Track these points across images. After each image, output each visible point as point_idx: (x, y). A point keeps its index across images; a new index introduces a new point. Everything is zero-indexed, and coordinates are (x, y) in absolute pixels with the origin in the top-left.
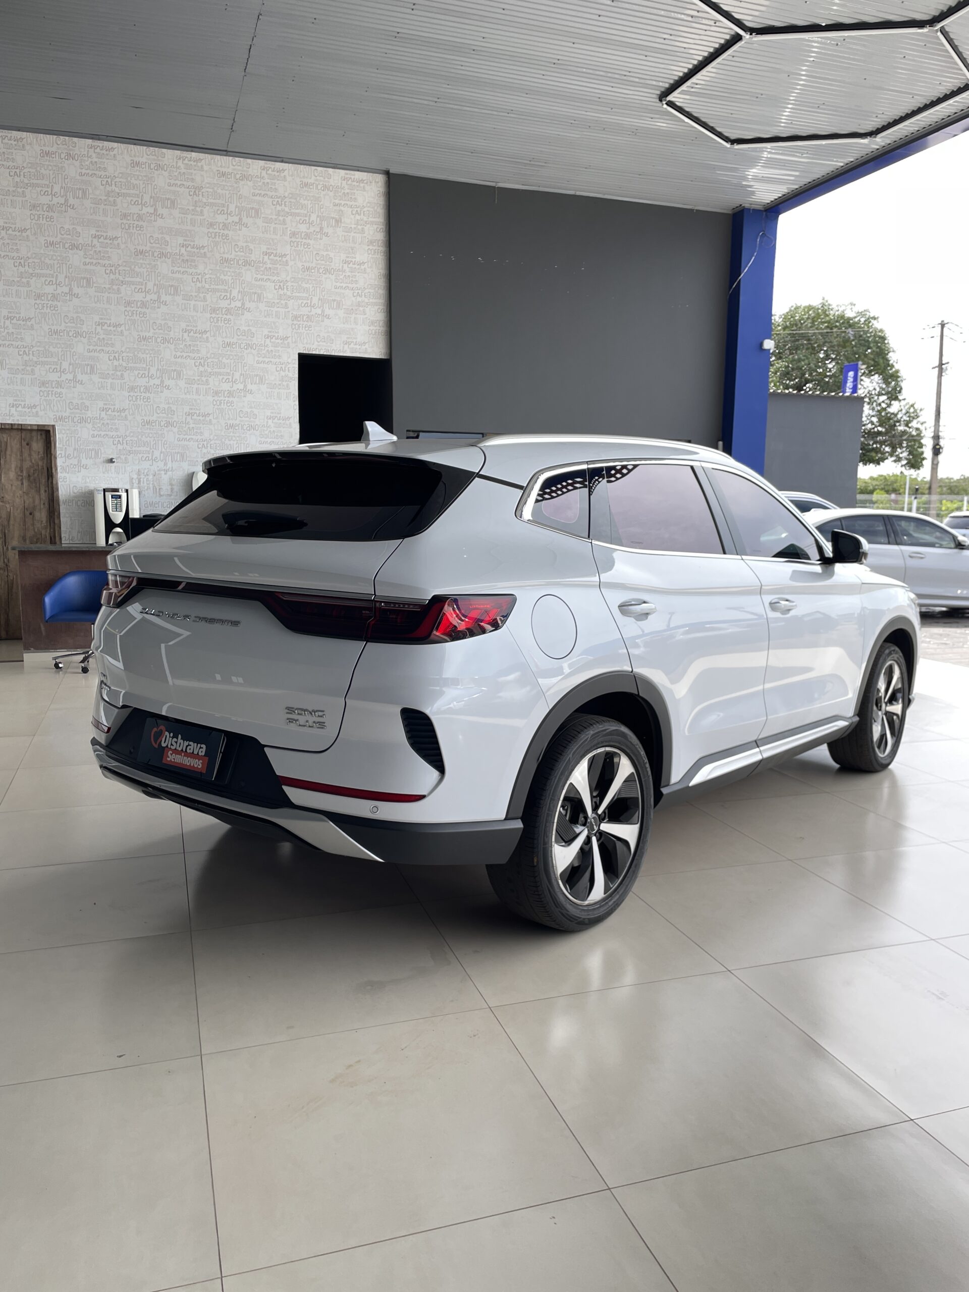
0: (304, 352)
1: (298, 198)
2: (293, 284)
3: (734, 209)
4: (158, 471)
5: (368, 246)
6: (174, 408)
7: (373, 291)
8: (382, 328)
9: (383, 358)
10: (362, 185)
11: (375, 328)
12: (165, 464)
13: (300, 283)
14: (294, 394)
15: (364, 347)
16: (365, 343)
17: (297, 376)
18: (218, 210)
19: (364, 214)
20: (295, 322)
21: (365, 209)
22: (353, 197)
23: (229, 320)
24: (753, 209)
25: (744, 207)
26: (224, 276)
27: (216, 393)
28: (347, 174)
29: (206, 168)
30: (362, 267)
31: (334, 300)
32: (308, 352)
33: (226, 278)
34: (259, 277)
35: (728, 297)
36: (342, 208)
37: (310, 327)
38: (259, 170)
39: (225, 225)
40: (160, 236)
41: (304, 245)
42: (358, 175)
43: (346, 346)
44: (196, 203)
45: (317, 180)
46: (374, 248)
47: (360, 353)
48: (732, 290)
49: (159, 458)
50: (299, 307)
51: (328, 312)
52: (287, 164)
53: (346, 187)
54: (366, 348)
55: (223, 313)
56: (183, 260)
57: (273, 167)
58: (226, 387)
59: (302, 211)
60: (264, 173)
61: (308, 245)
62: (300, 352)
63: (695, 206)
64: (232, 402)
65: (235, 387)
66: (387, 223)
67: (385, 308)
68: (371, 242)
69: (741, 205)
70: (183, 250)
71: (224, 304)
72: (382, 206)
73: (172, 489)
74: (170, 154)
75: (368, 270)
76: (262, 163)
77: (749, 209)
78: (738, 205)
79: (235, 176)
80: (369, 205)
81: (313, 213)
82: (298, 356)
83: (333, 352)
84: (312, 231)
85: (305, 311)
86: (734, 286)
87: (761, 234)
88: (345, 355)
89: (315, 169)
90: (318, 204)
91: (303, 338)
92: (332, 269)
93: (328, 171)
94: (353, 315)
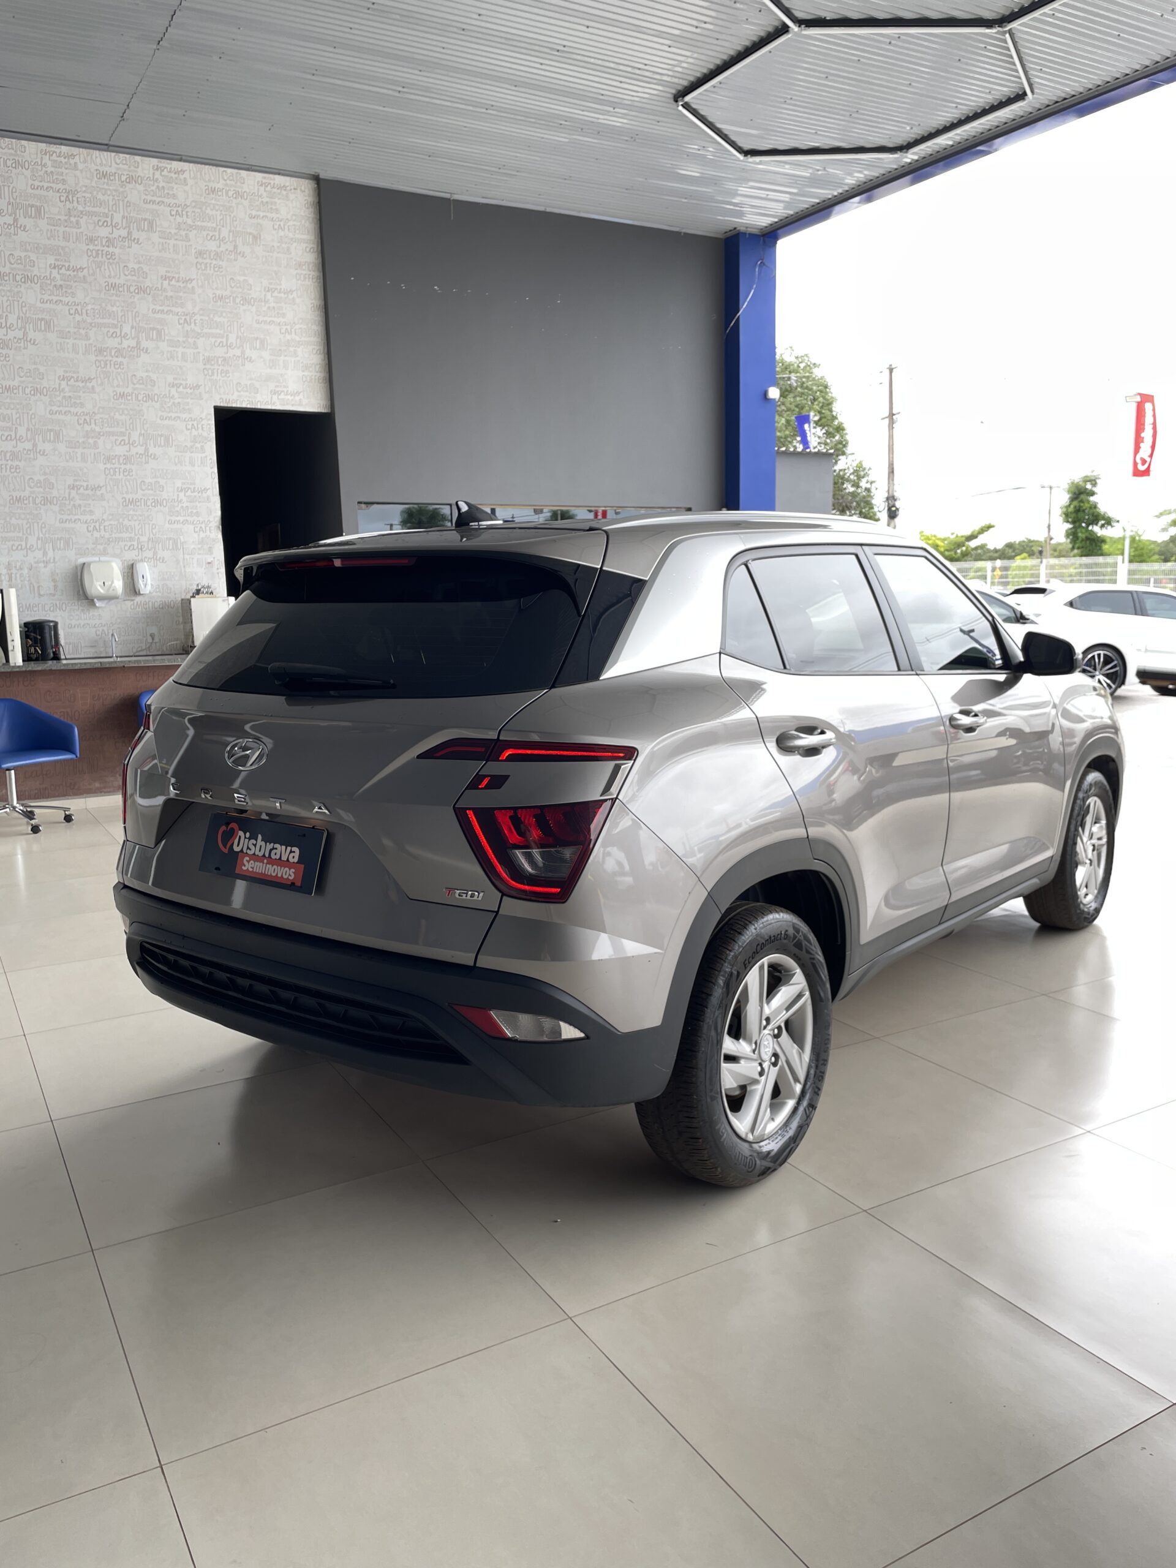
0: (222, 405)
1: (204, 208)
2: (202, 317)
3: (726, 232)
4: (37, 562)
5: (297, 269)
6: (53, 480)
7: (305, 327)
8: (319, 374)
9: (323, 411)
10: (284, 193)
11: (310, 374)
12: (45, 554)
13: (212, 316)
14: (210, 459)
15: (297, 398)
16: (298, 393)
17: (213, 435)
18: (99, 220)
19: (289, 230)
20: (208, 366)
21: (291, 223)
22: (274, 207)
23: (121, 364)
24: (749, 234)
25: (738, 230)
26: (112, 306)
27: (108, 459)
28: (265, 178)
29: (80, 166)
30: (291, 297)
31: (257, 339)
32: (226, 405)
33: (115, 309)
34: (158, 308)
35: (725, 338)
36: (260, 221)
37: (227, 372)
38: (152, 171)
39: (109, 240)
40: (23, 254)
41: (214, 268)
42: (279, 179)
43: (275, 397)
44: (69, 212)
45: (226, 185)
46: (304, 272)
47: (293, 405)
48: (729, 329)
49: (35, 546)
50: (212, 348)
51: (248, 353)
52: (187, 164)
53: (265, 194)
54: (300, 399)
55: (113, 354)
56: (55, 286)
57: (169, 166)
58: (120, 450)
59: (209, 224)
60: (157, 175)
61: (220, 267)
62: (219, 404)
63: (683, 228)
64: (130, 471)
65: (134, 451)
66: (318, 242)
67: (322, 348)
68: (300, 265)
69: (735, 228)
70: (55, 272)
71: (112, 343)
72: (311, 219)
73: (55, 587)
74: (32, 148)
75: (298, 300)
76: (154, 161)
77: (744, 234)
78: (732, 228)
79: (120, 178)
80: (294, 218)
81: (223, 226)
82: (213, 410)
83: (259, 404)
84: (224, 250)
85: (220, 352)
86: (732, 324)
87: (759, 263)
88: (274, 408)
89: (224, 171)
90: (230, 216)
91: (220, 387)
92: (252, 298)
93: (240, 174)
94: (282, 358)
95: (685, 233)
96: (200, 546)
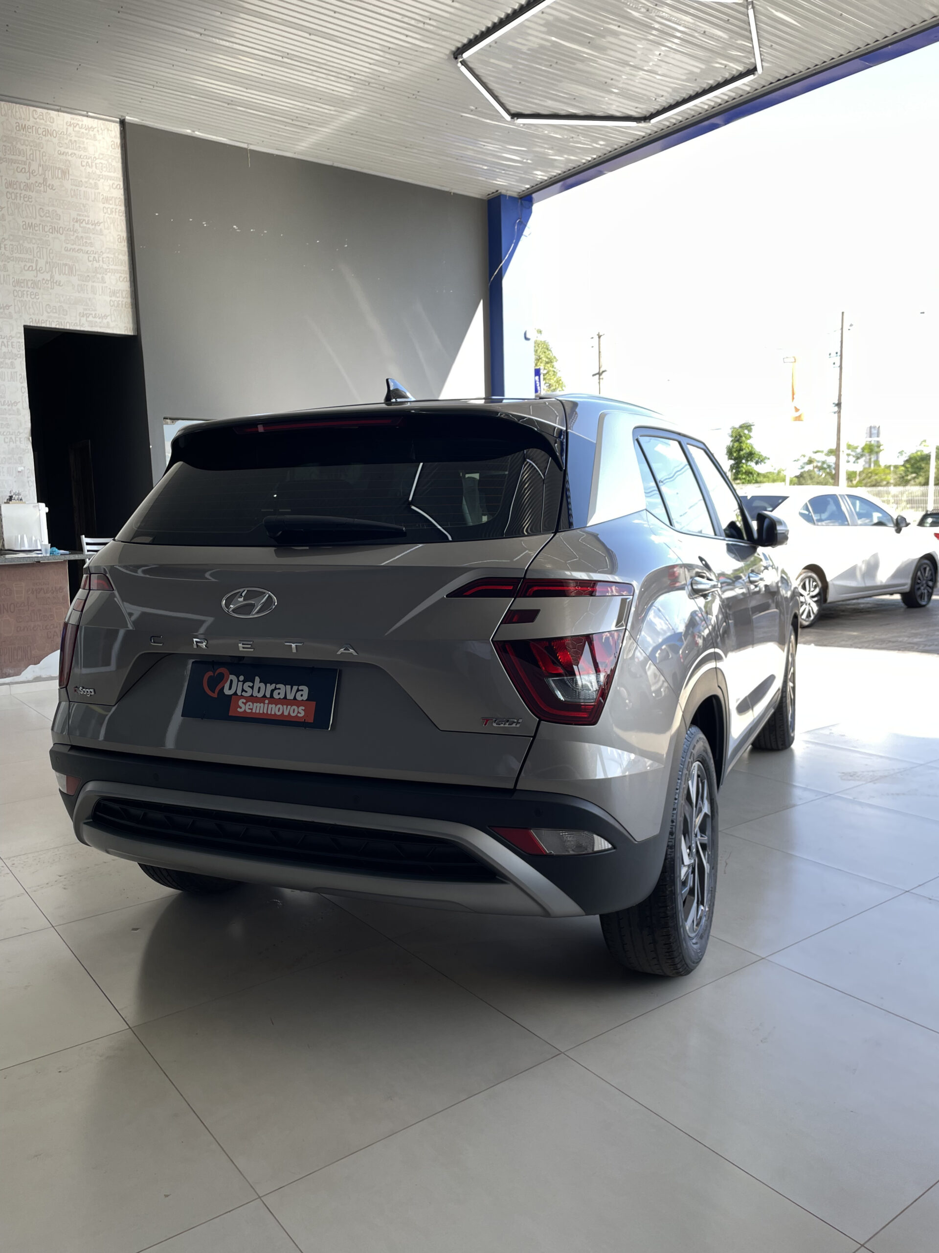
0: (31, 324)
1: (14, 142)
2: (12, 243)
3: (489, 195)
5: (104, 203)
7: (112, 256)
8: (125, 300)
9: (130, 334)
11: (119, 299)
13: (21, 242)
14: (21, 374)
15: (105, 321)
16: (105, 317)
17: (23, 352)
19: (96, 167)
20: (17, 288)
22: (82, 146)
24: (509, 196)
25: (500, 193)
28: (71, 118)
30: (98, 229)
31: (66, 265)
32: (36, 325)
35: (489, 284)
36: (70, 158)
37: (36, 294)
41: (24, 198)
43: (84, 320)
45: (37, 123)
46: (112, 207)
47: (100, 327)
48: (493, 278)
50: (21, 271)
51: (57, 277)
53: (73, 133)
54: (107, 323)
59: (20, 157)
61: (29, 197)
62: (28, 324)
63: (452, 189)
66: (124, 179)
67: (128, 276)
68: (107, 200)
69: (497, 191)
72: (117, 159)
75: (105, 232)
77: (506, 196)
78: (494, 191)
80: (101, 156)
81: (33, 160)
82: (23, 328)
83: (68, 325)
84: (34, 182)
85: (30, 275)
86: (496, 273)
87: (518, 221)
88: (82, 329)
89: (34, 110)
90: (40, 151)
91: (29, 308)
92: (60, 227)
93: (50, 114)
94: (90, 283)
95: (454, 193)
96: (9, 456)
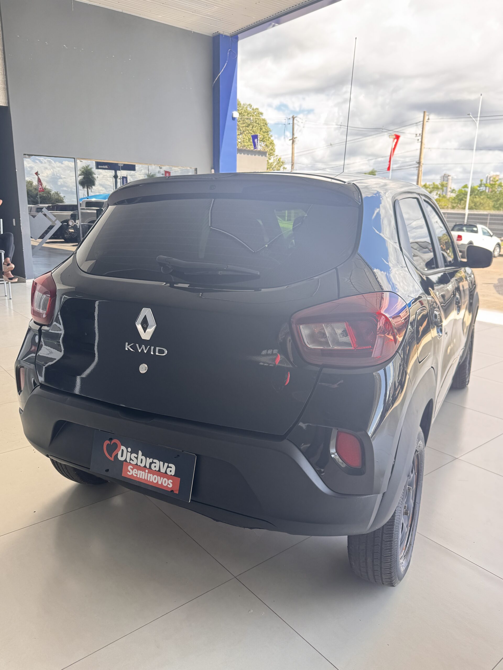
3: (213, 34)
8: (1, 86)
9: (3, 105)
24: (225, 35)
25: (220, 33)
35: (213, 85)
48: (215, 81)
67: (2, 72)
77: (223, 35)
78: (217, 32)
86: (216, 79)
87: (229, 50)
95: (193, 32)
